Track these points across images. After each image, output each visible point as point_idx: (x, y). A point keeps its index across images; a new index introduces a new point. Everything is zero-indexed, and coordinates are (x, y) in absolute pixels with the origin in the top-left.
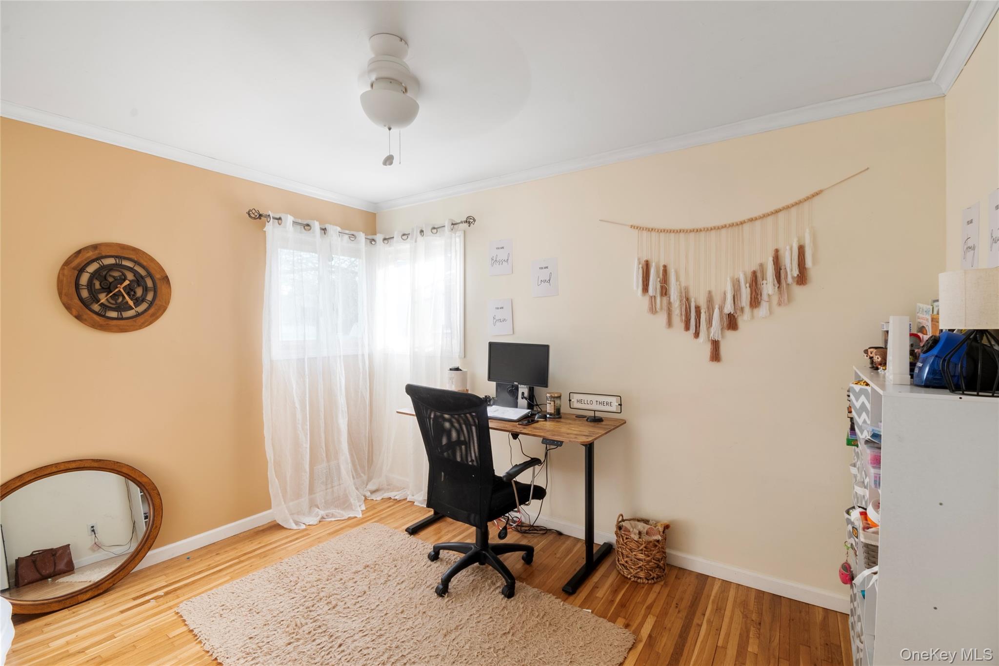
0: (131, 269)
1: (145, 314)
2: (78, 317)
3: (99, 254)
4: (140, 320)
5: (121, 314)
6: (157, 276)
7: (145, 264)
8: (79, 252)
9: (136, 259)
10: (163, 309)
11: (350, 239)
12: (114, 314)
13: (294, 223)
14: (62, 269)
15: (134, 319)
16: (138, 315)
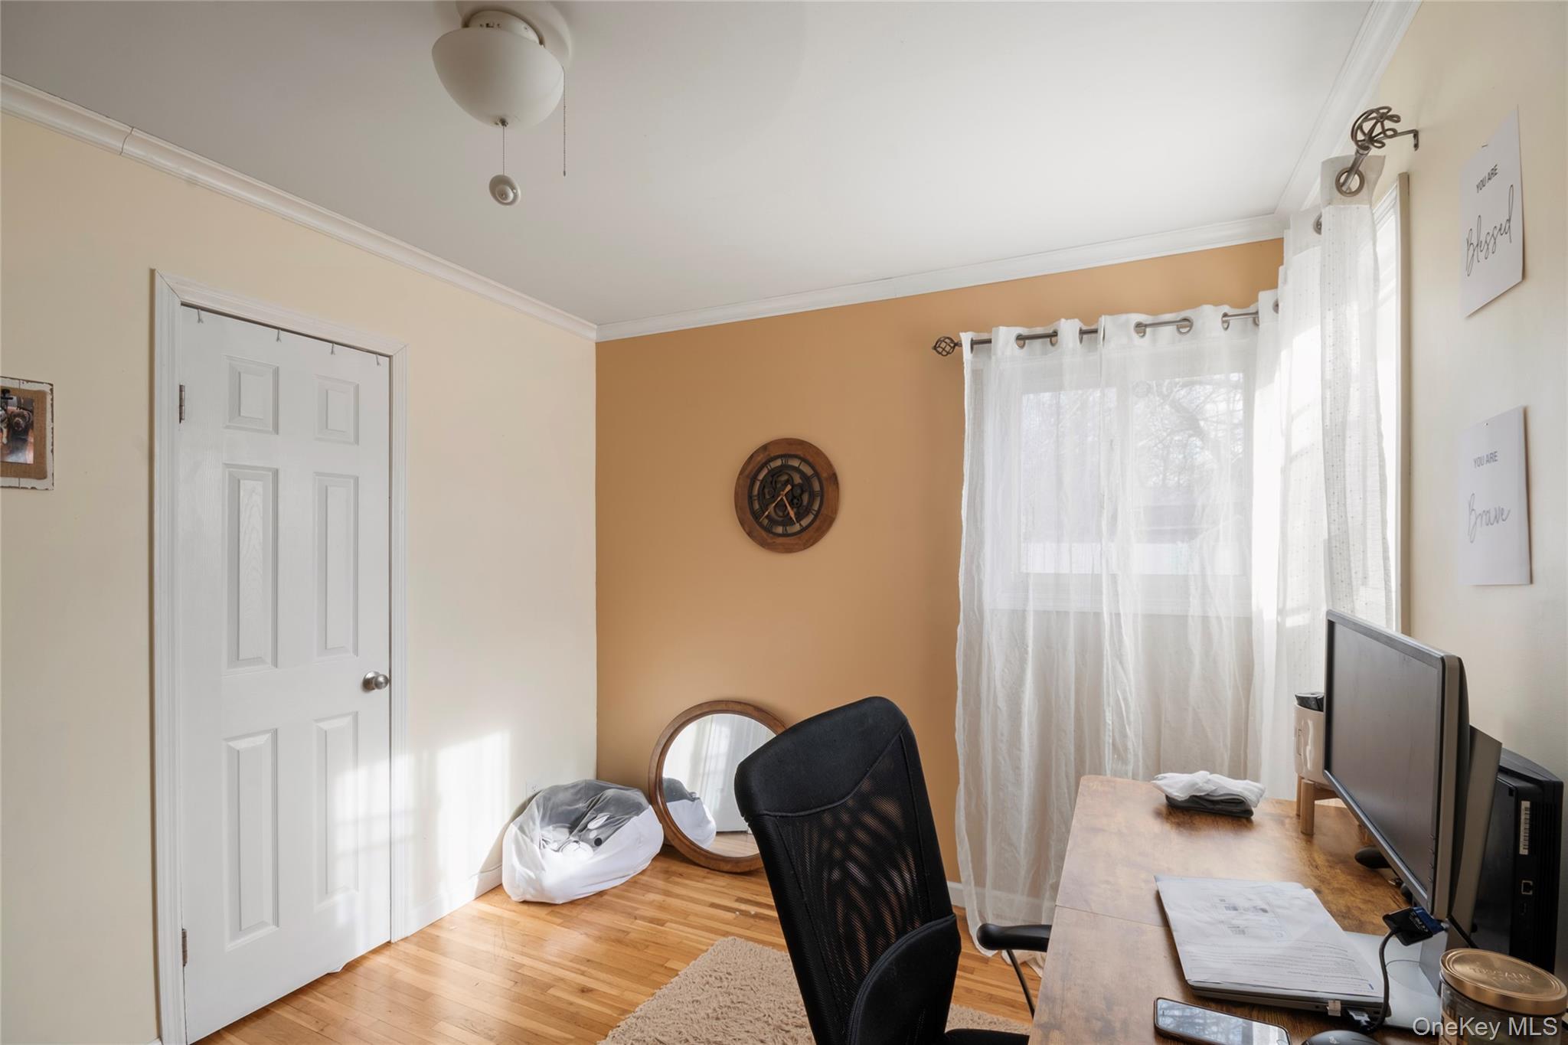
0: (797, 470)
1: (810, 529)
2: (749, 534)
3: (769, 455)
4: (805, 535)
5: (786, 530)
6: (824, 475)
7: (811, 460)
8: (752, 457)
9: (802, 456)
10: (830, 521)
11: (1180, 333)
12: (780, 530)
13: (1021, 339)
14: (739, 478)
15: (799, 535)
16: (803, 530)
